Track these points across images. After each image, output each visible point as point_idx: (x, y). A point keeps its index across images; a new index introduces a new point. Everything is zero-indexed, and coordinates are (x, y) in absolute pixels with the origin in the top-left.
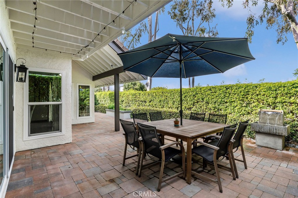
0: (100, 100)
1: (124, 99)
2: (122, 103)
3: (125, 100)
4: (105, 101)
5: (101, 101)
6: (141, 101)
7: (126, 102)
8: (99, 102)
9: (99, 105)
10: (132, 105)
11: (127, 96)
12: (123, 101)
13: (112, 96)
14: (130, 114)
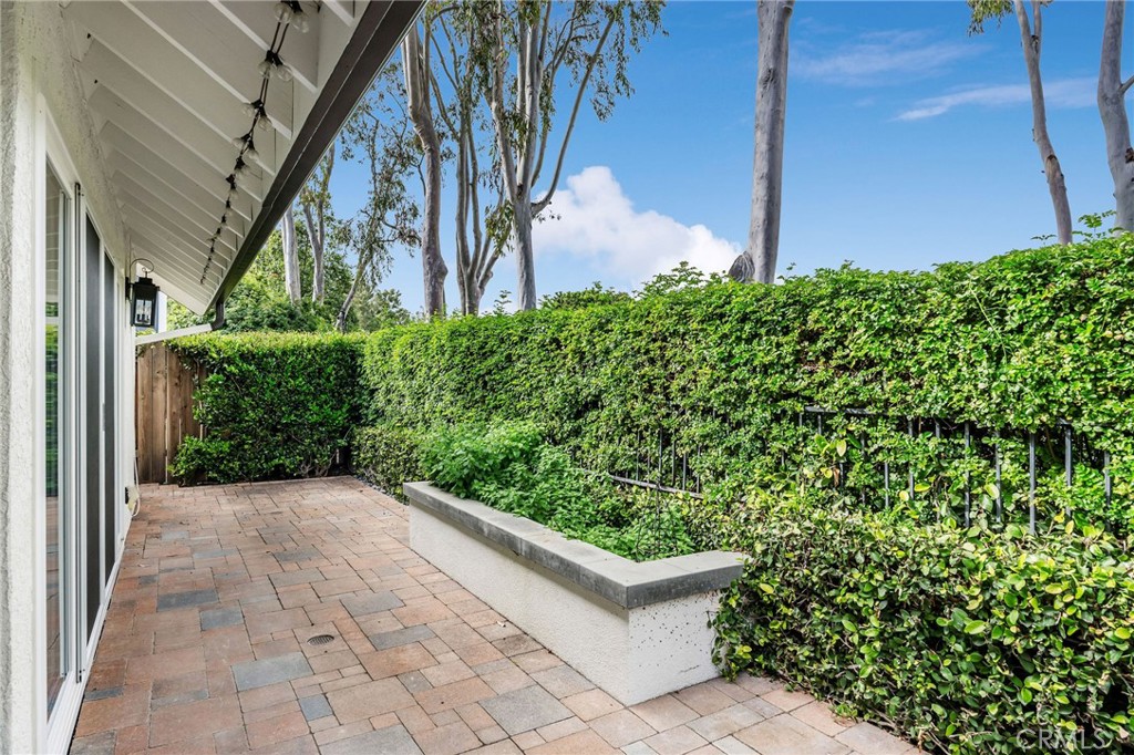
0: (383, 386)
1: (601, 382)
2: (577, 432)
3: (612, 403)
4: (419, 396)
5: (394, 397)
6: (927, 425)
7: (628, 425)
8: (380, 400)
9: (381, 427)
10: (716, 455)
11: (641, 343)
12: (595, 403)
13: (469, 352)
14: (712, 604)
